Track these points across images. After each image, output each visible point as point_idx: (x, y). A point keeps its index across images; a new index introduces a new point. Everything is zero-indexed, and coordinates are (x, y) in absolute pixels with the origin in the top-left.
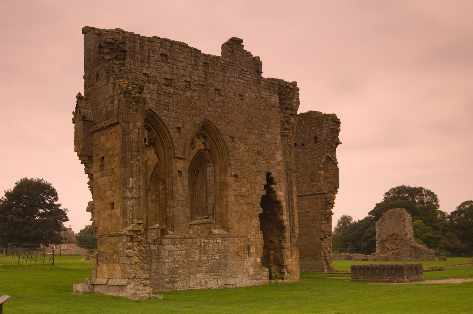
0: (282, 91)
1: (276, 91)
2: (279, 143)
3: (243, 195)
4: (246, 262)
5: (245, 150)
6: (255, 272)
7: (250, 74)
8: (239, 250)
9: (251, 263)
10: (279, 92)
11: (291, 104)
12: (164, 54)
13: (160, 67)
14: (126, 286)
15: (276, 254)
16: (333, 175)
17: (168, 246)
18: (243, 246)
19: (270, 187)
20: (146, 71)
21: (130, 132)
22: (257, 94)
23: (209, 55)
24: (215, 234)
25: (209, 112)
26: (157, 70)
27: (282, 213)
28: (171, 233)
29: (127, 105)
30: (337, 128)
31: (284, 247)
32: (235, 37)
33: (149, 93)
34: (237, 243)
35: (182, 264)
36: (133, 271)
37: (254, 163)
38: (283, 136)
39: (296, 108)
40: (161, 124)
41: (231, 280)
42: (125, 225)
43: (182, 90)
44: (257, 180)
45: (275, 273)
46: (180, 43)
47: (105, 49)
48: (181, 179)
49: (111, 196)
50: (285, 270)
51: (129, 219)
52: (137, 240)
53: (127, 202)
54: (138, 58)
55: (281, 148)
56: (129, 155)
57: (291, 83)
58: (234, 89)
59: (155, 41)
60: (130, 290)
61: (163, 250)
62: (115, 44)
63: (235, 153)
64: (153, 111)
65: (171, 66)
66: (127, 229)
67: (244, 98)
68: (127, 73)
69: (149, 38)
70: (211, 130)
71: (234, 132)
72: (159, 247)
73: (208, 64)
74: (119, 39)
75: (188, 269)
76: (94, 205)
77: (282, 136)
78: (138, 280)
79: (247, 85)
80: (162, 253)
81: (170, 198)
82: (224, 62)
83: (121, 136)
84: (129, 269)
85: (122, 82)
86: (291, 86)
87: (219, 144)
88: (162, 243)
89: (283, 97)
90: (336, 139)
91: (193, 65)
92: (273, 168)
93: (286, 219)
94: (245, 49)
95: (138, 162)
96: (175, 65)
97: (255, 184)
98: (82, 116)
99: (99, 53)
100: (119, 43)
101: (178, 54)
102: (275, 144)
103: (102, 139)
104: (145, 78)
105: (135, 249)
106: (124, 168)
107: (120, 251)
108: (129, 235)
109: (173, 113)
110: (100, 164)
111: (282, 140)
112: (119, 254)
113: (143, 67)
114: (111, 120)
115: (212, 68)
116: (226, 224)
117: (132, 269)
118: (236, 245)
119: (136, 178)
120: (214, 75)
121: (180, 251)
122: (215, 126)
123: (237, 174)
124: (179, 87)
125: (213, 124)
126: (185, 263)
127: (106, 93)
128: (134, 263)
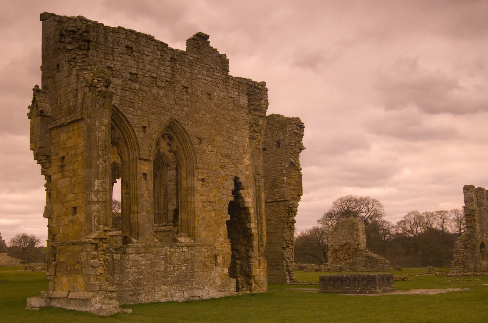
0: (251, 91)
1: (245, 91)
2: (247, 146)
3: (211, 201)
4: (213, 272)
5: (212, 152)
6: (222, 283)
7: (218, 71)
8: (206, 259)
9: (218, 273)
10: (248, 92)
11: (260, 105)
12: (129, 47)
13: (125, 60)
14: (91, 299)
15: (242, 264)
16: (296, 181)
17: (132, 256)
18: (210, 255)
19: (238, 193)
20: (110, 64)
21: (96, 129)
22: (225, 93)
23: (176, 50)
24: (181, 243)
25: (176, 111)
26: (122, 63)
27: (250, 221)
28: (135, 241)
29: (92, 99)
30: (301, 133)
31: (252, 256)
32: (202, 32)
33: (113, 88)
34: (204, 253)
35: (146, 275)
36: (98, 283)
37: (221, 167)
38: (252, 138)
39: (265, 110)
40: (125, 122)
41: (198, 292)
42: (90, 232)
43: (148, 86)
44: (225, 185)
45: (241, 284)
46: (146, 36)
47: (67, 38)
48: (146, 183)
49: (73, 199)
50: (252, 281)
51: (94, 225)
52: (102, 248)
53: (92, 207)
54: (101, 49)
55: (249, 152)
56: (95, 154)
57: (260, 83)
58: (202, 87)
59: (120, 31)
60: (95, 304)
61: (127, 260)
62: (78, 33)
63: (203, 155)
64: (117, 108)
65: (136, 60)
66: (92, 236)
67: (212, 97)
68: (92, 65)
69: (113, 28)
70: (177, 131)
71: (202, 133)
72: (123, 256)
73: (175, 59)
74: (83, 27)
75: (153, 281)
76: (52, 210)
77: (250, 139)
78: (104, 292)
79: (215, 83)
80: (126, 263)
81: (134, 203)
82: (192, 58)
83: (86, 134)
84: (93, 281)
85: (87, 75)
86: (260, 87)
87: (186, 145)
88: (126, 252)
89: (252, 97)
90: (300, 144)
91: (159, 60)
92: (241, 172)
93: (254, 227)
94: (211, 46)
95: (105, 162)
96: (141, 58)
97: (222, 189)
98: (40, 111)
99: (59, 41)
100: (82, 32)
101: (144, 47)
102: (243, 146)
103: (63, 136)
104: (108, 71)
105: (100, 258)
106: (88, 169)
107: (84, 261)
108: (94, 243)
109: (138, 110)
110: (60, 164)
111: (250, 143)
112: (82, 264)
113: (107, 59)
114: (74, 116)
115: (179, 63)
116: (192, 231)
117: (97, 280)
118: (203, 254)
119: (102, 181)
120: (182, 72)
121: (145, 261)
122: (182, 126)
123: (204, 178)
124: (144, 83)
125: (180, 123)
126: (150, 274)
127: (68, 86)
128: (99, 274)
